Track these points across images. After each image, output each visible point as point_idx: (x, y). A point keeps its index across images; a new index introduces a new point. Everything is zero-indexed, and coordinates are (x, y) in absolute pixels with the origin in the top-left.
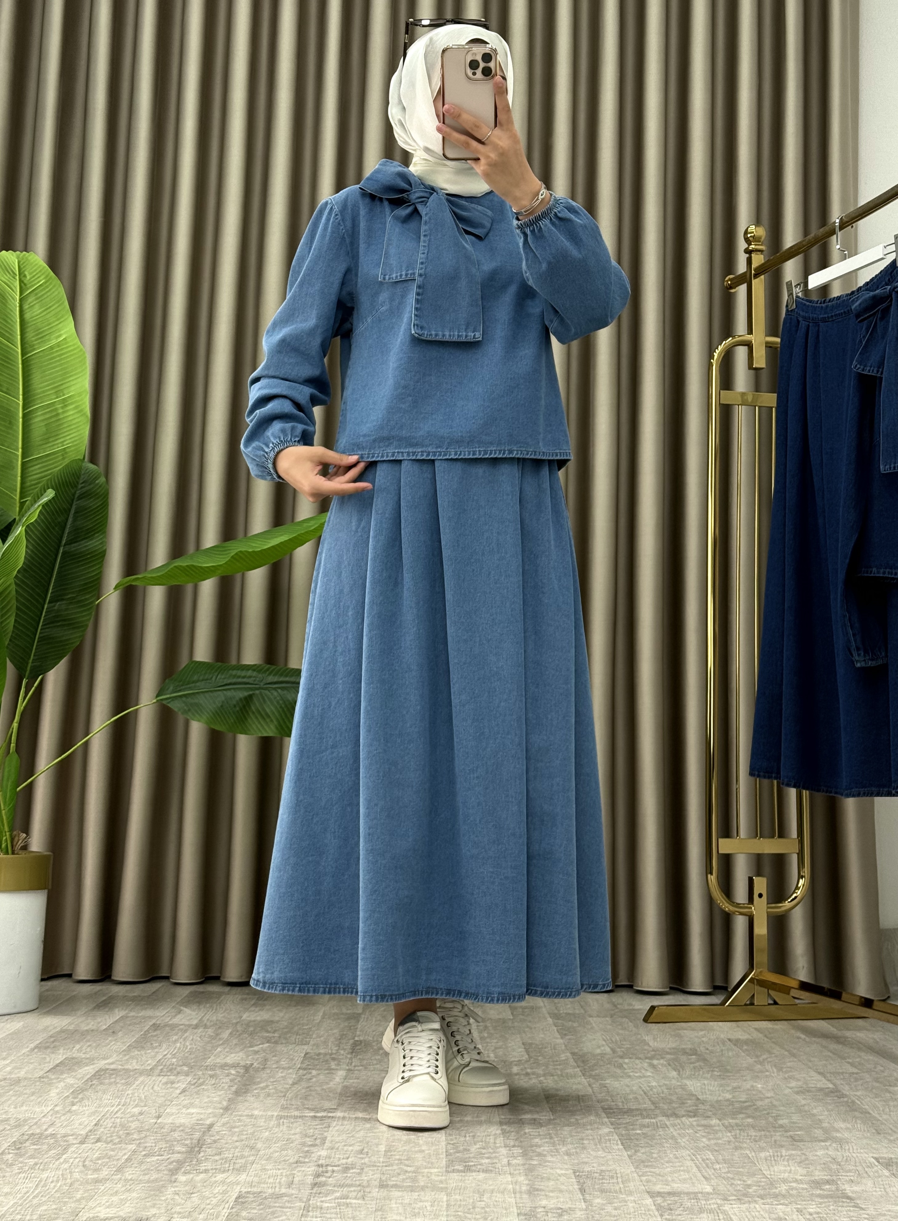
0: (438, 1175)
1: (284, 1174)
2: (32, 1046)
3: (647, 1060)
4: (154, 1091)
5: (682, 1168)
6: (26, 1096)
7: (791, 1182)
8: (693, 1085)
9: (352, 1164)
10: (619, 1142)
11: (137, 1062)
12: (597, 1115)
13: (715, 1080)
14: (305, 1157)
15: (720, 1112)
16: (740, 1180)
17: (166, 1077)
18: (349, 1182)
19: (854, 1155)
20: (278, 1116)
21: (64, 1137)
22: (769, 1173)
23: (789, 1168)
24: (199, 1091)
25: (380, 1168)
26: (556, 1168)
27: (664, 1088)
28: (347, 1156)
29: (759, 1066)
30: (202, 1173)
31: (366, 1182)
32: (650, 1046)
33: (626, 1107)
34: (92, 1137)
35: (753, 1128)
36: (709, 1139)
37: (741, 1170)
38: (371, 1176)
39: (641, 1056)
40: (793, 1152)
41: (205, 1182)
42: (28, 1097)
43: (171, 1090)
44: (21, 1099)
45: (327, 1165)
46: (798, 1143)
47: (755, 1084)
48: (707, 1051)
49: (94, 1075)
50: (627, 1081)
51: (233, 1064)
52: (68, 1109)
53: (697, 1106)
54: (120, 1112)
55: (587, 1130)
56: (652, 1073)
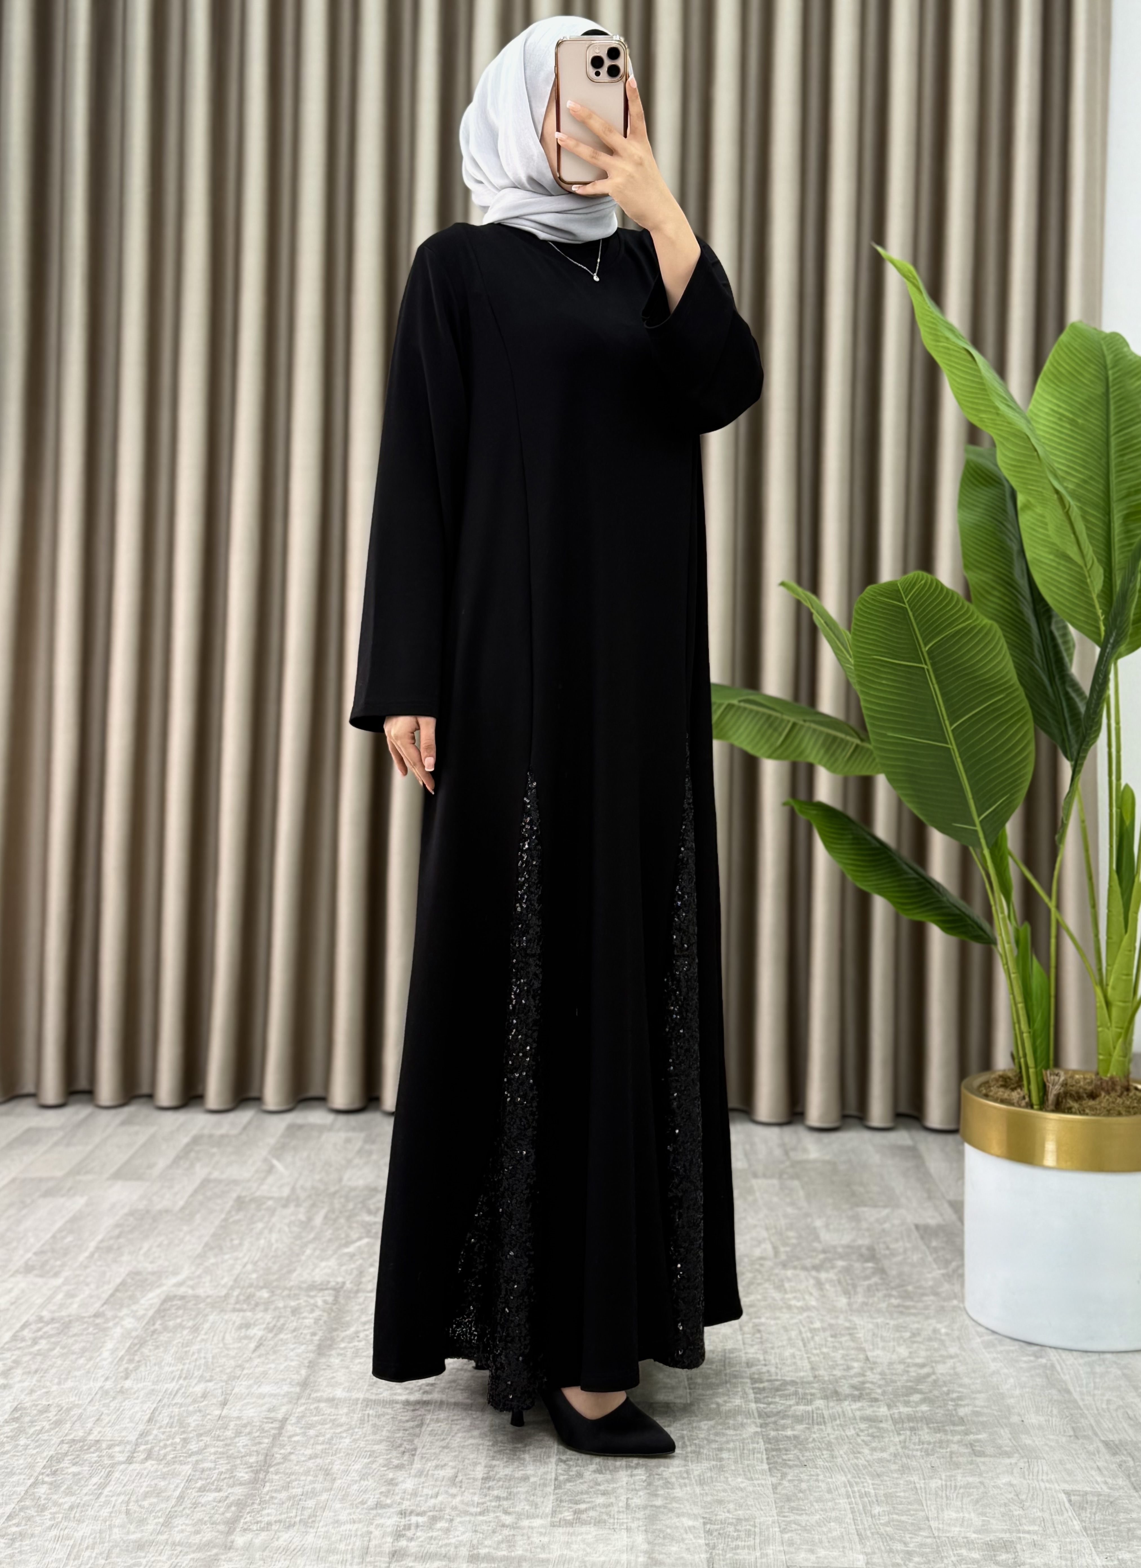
0: (541, 1534)
1: (359, 1533)
2: (92, 1245)
3: (814, 1273)
4: (225, 1344)
5: (833, 1514)
6: (74, 1356)
7: (961, 1547)
8: (864, 1325)
9: (441, 1510)
10: (765, 1457)
11: (211, 1281)
12: (745, 1395)
13: (892, 1318)
14: (386, 1494)
15: (890, 1389)
16: (901, 1541)
17: (241, 1314)
18: (433, 1548)
19: (1042, 1484)
20: (364, 1400)
21: (110, 1447)
22: (937, 1525)
23: (961, 1515)
24: (276, 1345)
25: (473, 1519)
26: (683, 1514)
27: (828, 1333)
28: (437, 1489)
29: (946, 1287)
30: (262, 1530)
31: (452, 1549)
32: (820, 1242)
33: (779, 1377)
34: (142, 1448)
35: (927, 1424)
36: (873, 1450)
37: (904, 1518)
38: (462, 1534)
39: (808, 1262)
40: (970, 1479)
41: (264, 1550)
42: (77, 1359)
43: (245, 1342)
44: (68, 1362)
45: (411, 1512)
46: (979, 1459)
47: (939, 1326)
48: (887, 1252)
49: (158, 1311)
50: (785, 1316)
51: (321, 1284)
52: (119, 1386)
53: (864, 1375)
54: (179, 1394)
55: (729, 1428)
56: (817, 1300)
